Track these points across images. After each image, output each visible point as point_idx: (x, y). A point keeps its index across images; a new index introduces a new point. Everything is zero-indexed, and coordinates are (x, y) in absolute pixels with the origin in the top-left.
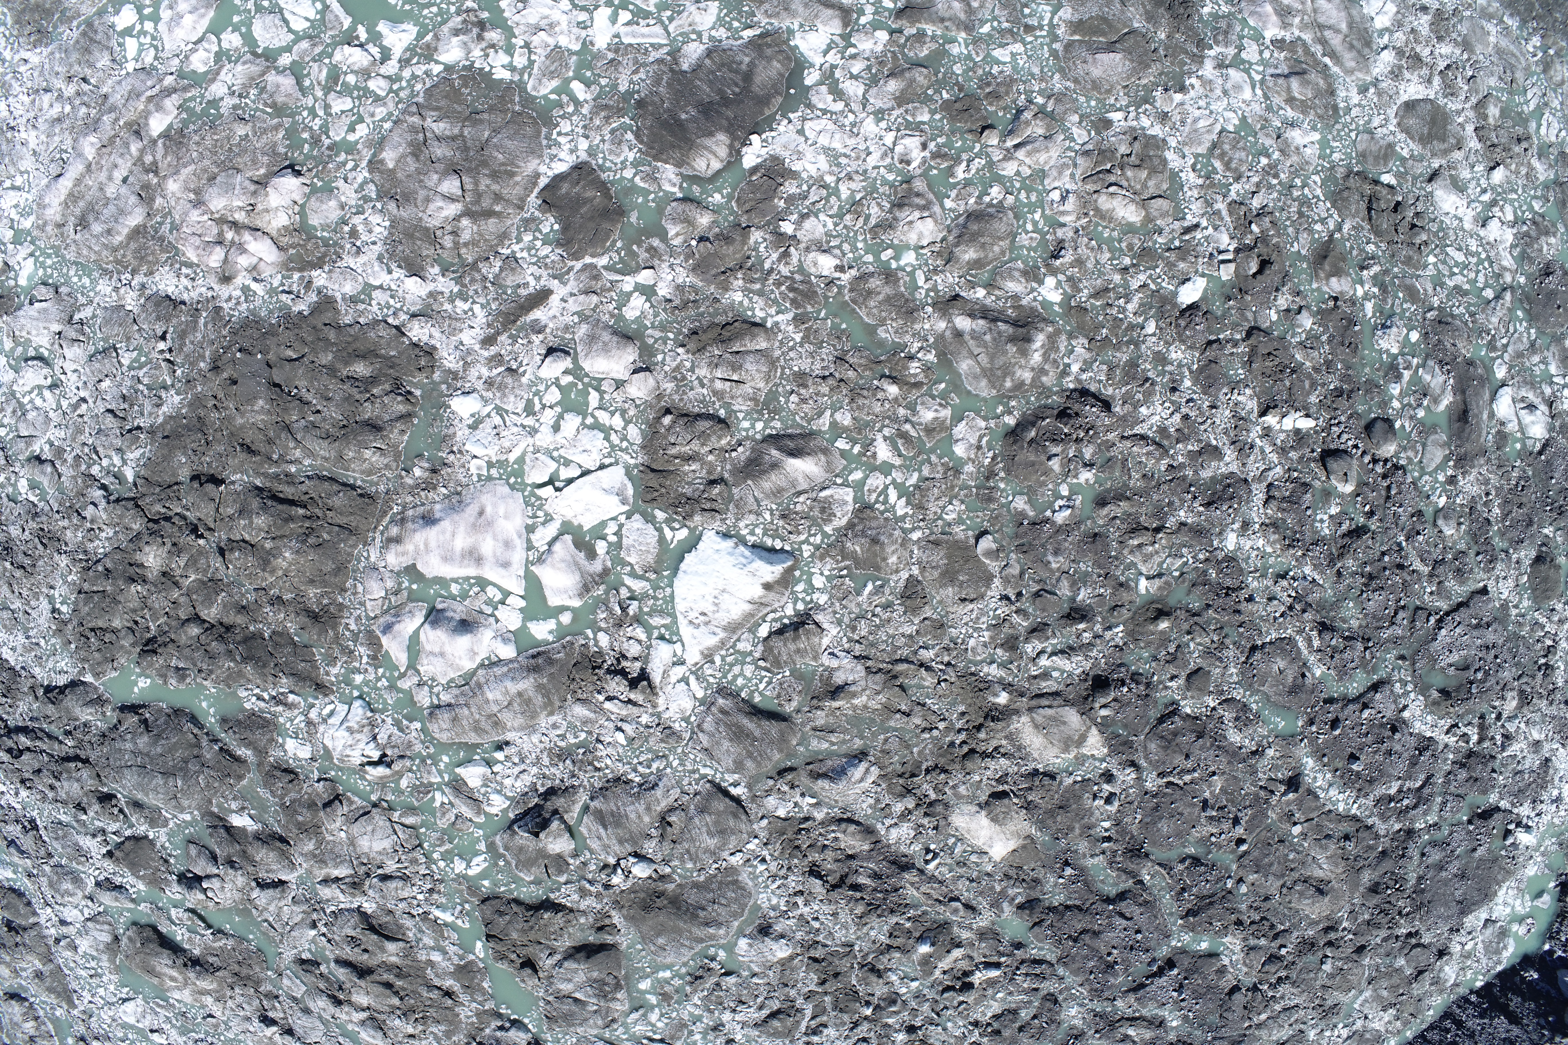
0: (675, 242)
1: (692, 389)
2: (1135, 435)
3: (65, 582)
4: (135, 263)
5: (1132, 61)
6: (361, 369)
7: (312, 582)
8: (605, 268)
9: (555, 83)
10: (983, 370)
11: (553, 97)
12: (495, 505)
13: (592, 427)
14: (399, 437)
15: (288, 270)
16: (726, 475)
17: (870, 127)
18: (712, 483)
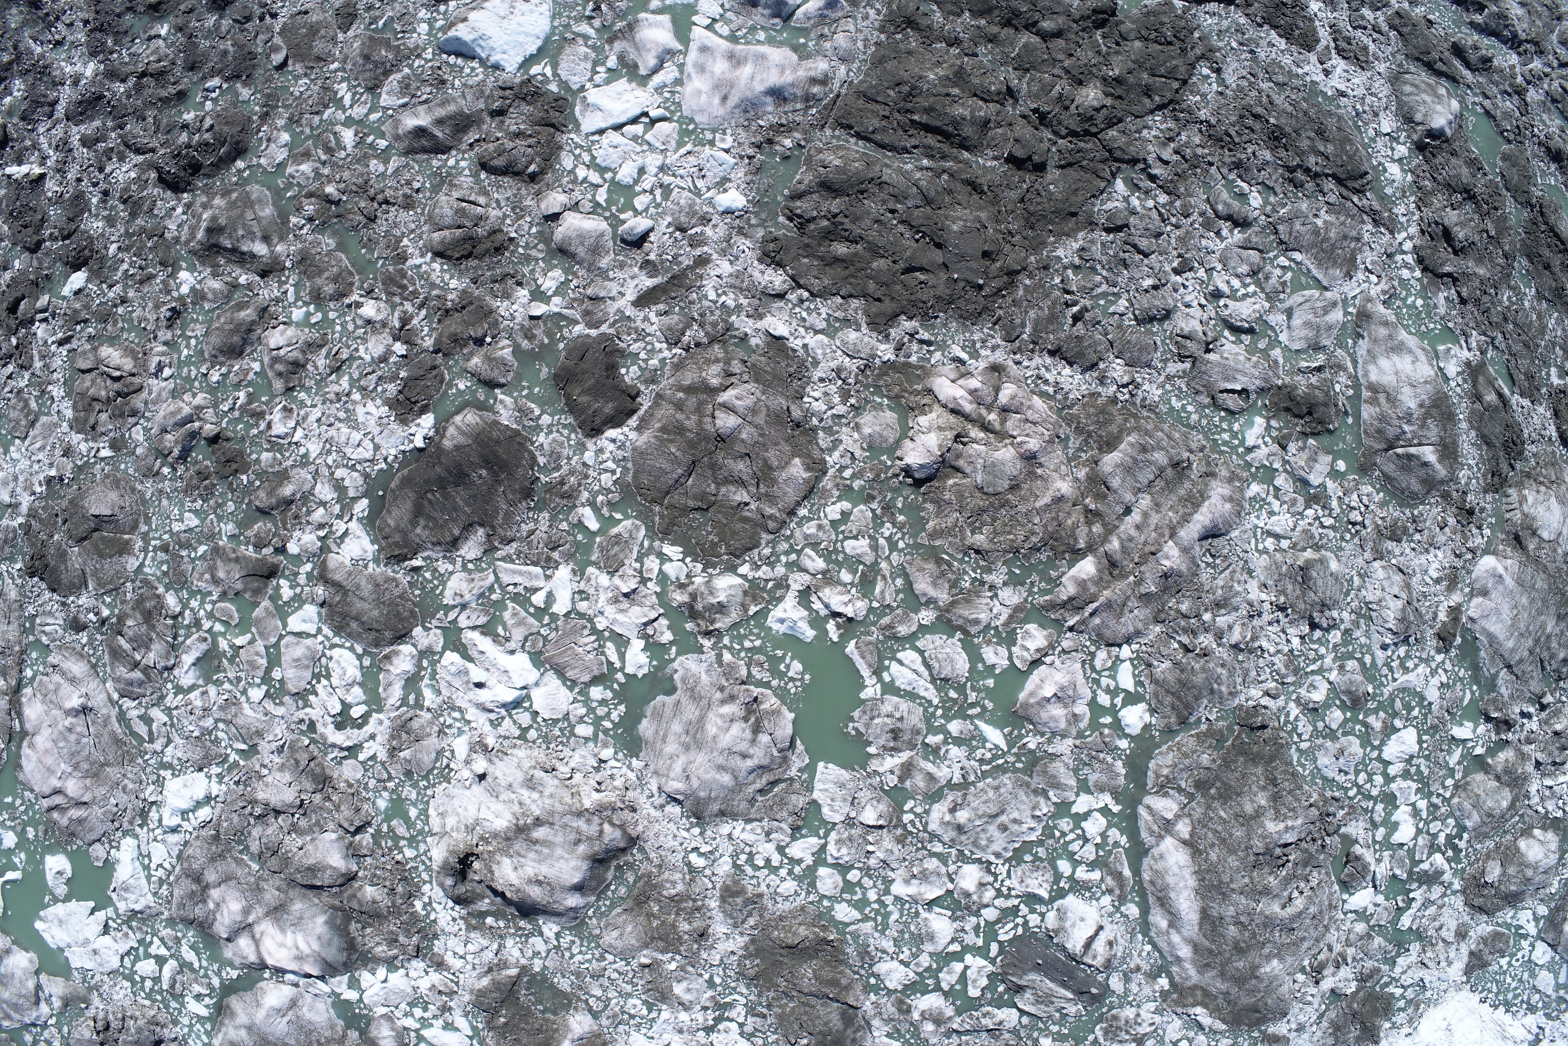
0: (507, 342)
1: (508, 199)
2: (143, 153)
3: (1204, 96)
4: (1114, 410)
5: (83, 507)
6: (841, 249)
7: (909, 53)
8: (577, 322)
9: (615, 531)
10: (252, 207)
11: (618, 516)
12: (710, 104)
13: (606, 169)
14: (803, 176)
15: (922, 367)
16: (488, 119)
17: (314, 448)
18: (500, 113)
